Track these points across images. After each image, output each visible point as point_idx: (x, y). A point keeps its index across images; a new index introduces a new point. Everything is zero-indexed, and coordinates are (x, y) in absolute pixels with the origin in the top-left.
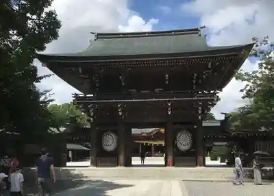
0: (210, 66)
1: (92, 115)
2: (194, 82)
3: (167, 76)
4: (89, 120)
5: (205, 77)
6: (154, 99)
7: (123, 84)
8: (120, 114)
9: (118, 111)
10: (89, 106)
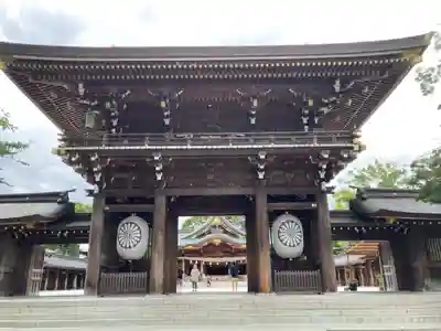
0: (337, 87)
1: (98, 179)
2: (305, 120)
3: (255, 103)
4: (91, 193)
5: (325, 110)
6: (231, 146)
7: (167, 122)
8: (159, 177)
9: (155, 172)
10: (93, 159)
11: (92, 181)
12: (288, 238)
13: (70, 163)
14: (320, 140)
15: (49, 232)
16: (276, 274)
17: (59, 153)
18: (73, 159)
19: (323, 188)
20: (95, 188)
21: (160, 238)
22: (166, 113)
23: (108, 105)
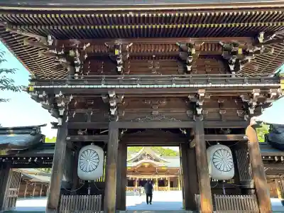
3: (193, 51)
4: (55, 125)
5: (249, 59)
6: (174, 85)
7: (119, 69)
8: (113, 112)
9: (110, 107)
10: (57, 96)
11: (57, 115)
12: (221, 164)
13: (38, 100)
14: (250, 81)
15: (22, 158)
16: (216, 197)
17: (28, 91)
18: (41, 96)
20: (59, 121)
22: (118, 62)
23: (72, 53)
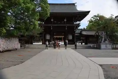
0: (78, 16)
1: (43, 29)
6: (62, 25)
8: (52, 29)
10: (43, 26)
19: (75, 31)
21: (52, 38)
